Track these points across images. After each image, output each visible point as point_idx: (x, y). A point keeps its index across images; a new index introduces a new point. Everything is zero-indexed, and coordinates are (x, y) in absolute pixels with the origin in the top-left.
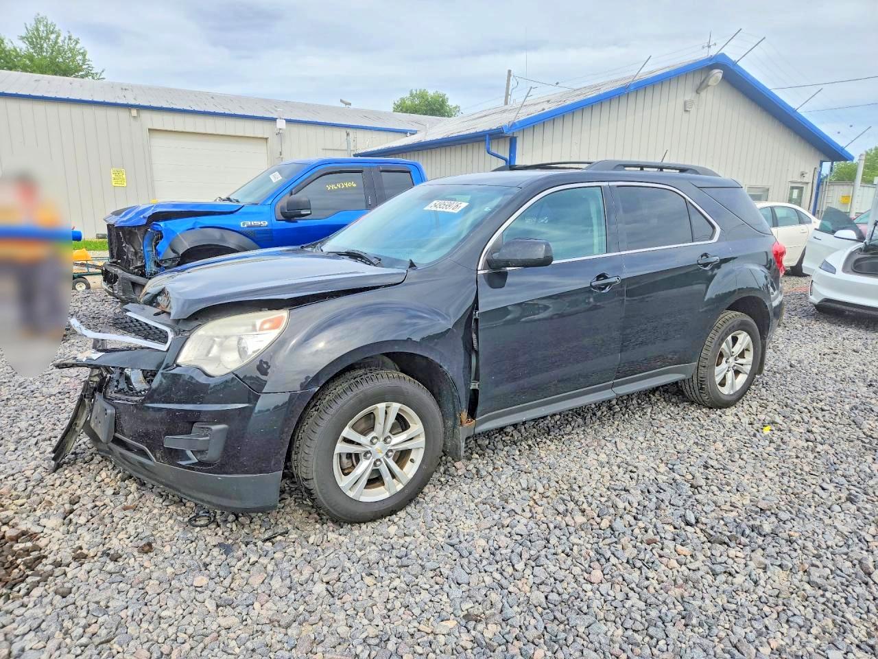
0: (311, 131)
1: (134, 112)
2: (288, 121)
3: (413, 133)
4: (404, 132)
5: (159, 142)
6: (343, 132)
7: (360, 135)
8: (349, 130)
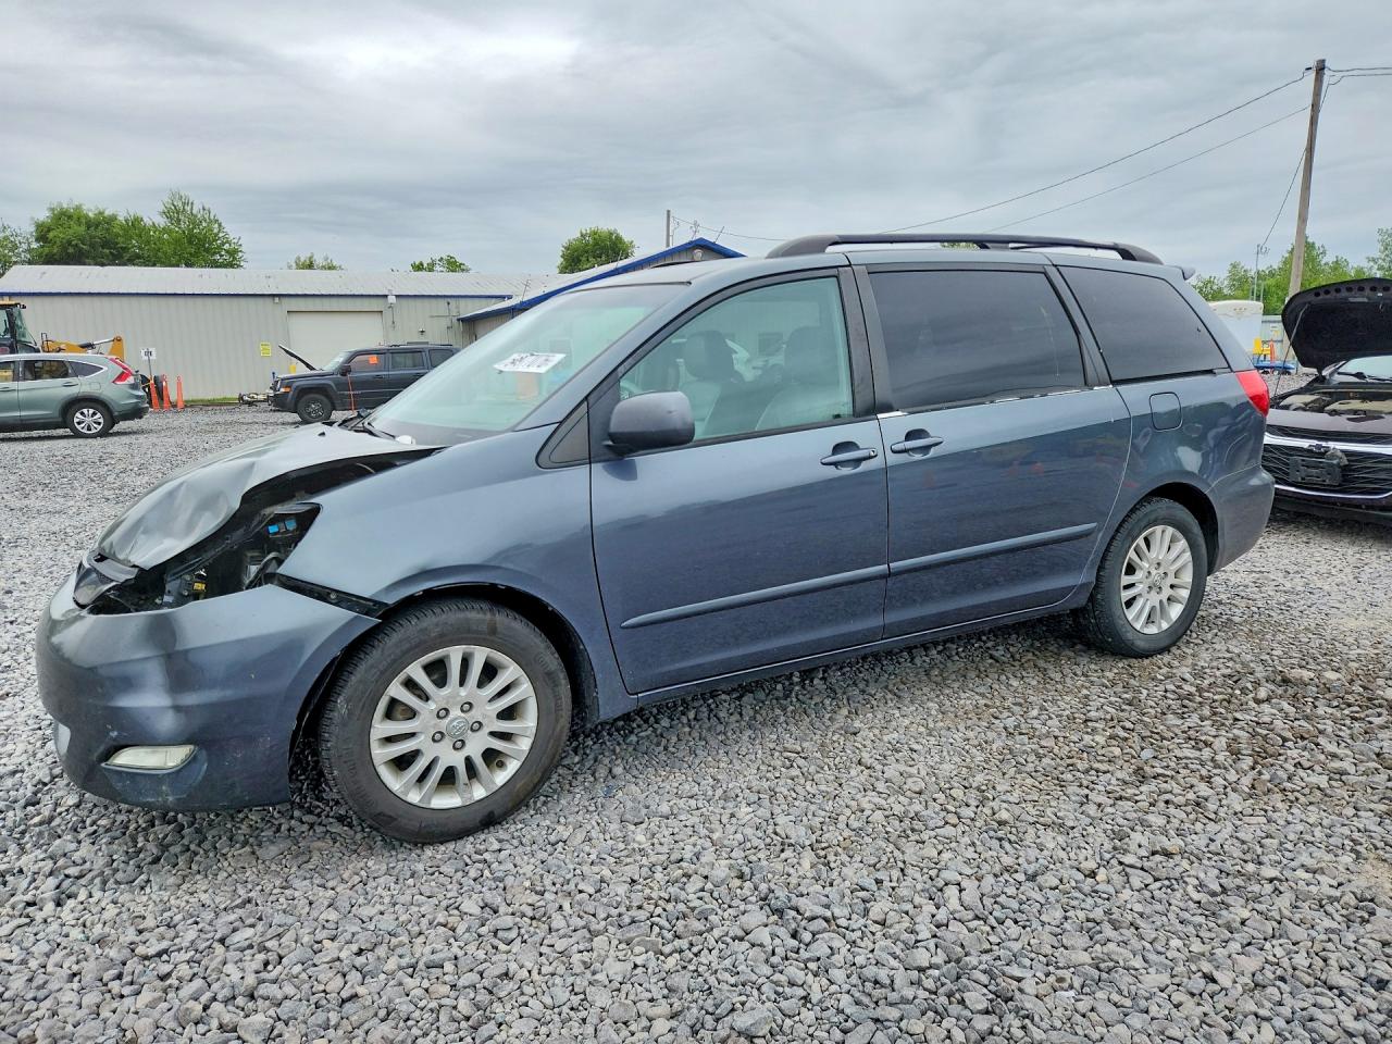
0: (419, 302)
1: (277, 300)
2: (397, 296)
3: (510, 297)
4: (502, 298)
5: (296, 321)
6: (445, 301)
7: (462, 302)
8: (449, 300)
